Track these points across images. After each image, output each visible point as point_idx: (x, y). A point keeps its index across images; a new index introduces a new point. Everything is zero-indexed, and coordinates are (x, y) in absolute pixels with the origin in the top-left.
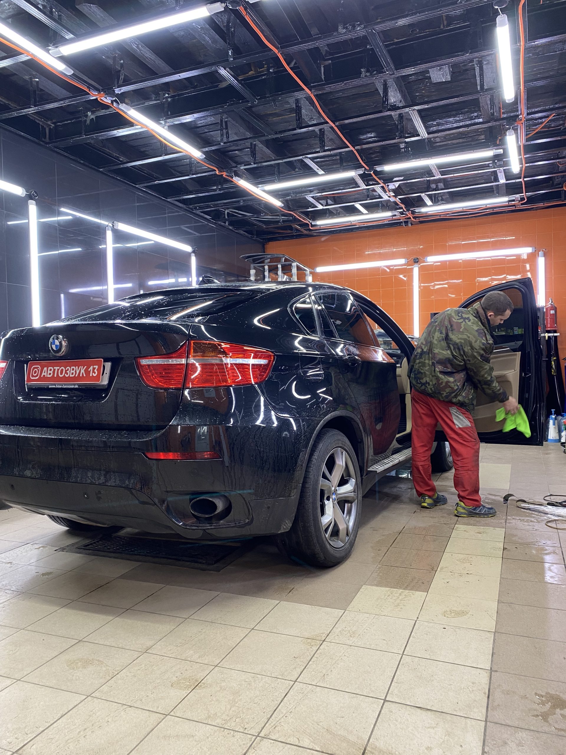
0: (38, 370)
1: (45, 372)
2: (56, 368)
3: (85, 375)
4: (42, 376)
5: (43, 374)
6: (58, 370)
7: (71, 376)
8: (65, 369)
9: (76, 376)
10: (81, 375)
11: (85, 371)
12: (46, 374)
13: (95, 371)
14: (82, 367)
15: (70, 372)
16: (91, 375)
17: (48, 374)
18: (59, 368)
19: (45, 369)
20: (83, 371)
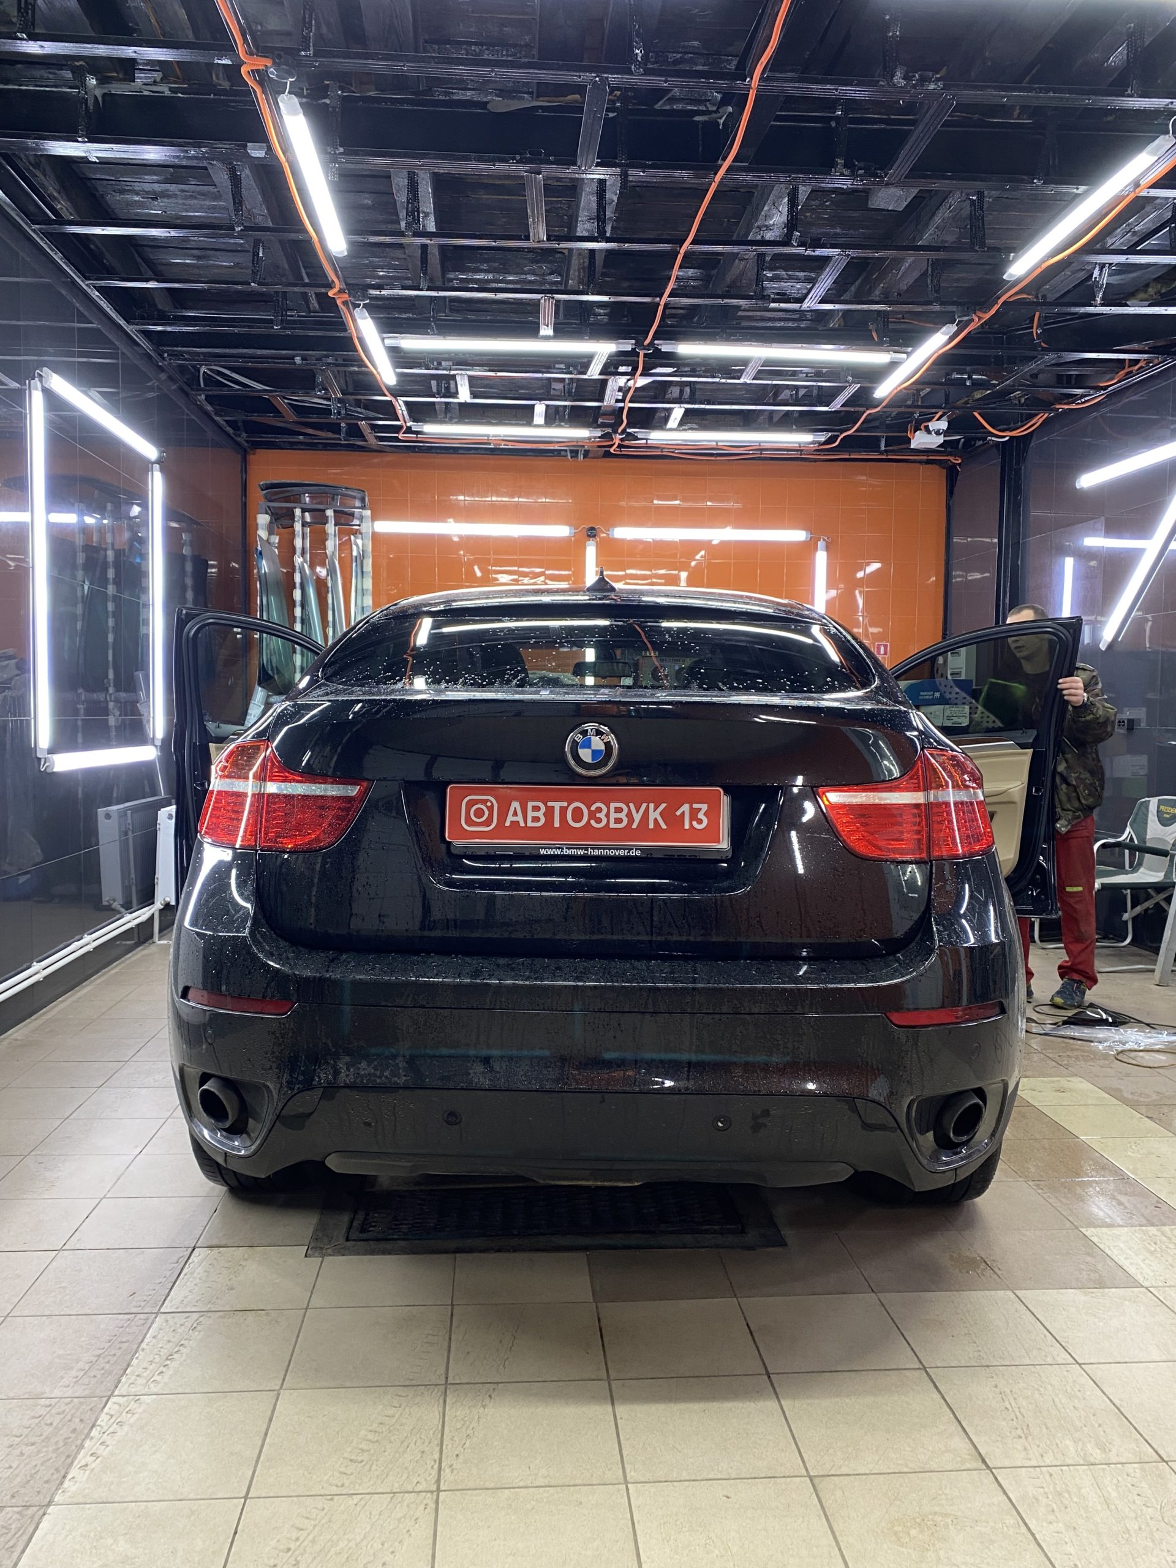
0: (491, 809)
1: (515, 814)
2: (557, 805)
3: (664, 826)
4: (507, 824)
5: (510, 818)
6: (563, 811)
7: (612, 825)
8: (589, 808)
9: (634, 826)
10: (651, 826)
11: (661, 814)
12: (520, 818)
13: (701, 816)
14: (652, 806)
15: (608, 815)
16: (687, 826)
17: (529, 819)
18: (565, 804)
19: (515, 805)
20: (654, 815)
